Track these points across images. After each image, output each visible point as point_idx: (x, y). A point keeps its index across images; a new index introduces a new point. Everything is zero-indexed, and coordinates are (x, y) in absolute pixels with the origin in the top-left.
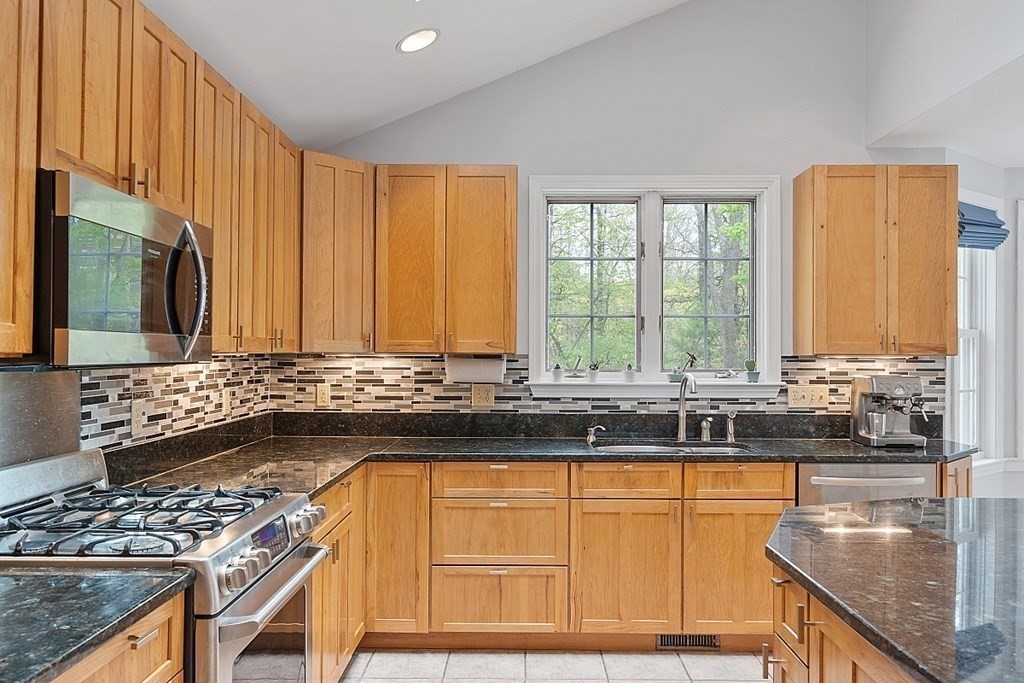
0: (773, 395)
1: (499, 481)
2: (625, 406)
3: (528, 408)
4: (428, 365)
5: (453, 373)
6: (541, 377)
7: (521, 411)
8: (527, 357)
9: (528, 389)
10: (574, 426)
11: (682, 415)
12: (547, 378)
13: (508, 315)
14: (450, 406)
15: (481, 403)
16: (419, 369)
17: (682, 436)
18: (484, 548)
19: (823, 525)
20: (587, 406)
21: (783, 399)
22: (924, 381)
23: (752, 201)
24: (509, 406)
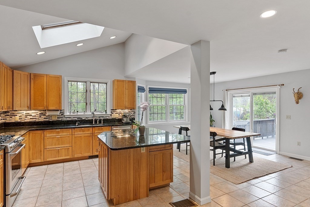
0: (109, 116)
1: (58, 133)
2: (83, 118)
3: (65, 119)
4: (42, 112)
5: (48, 113)
6: (67, 113)
7: (63, 120)
8: (64, 110)
9: (64, 116)
10: (73, 122)
11: (94, 119)
12: (68, 114)
13: (60, 103)
14: (48, 120)
15: (54, 119)
16: (40, 113)
17: (94, 123)
18: (55, 145)
19: (117, 136)
20: (76, 119)
21: (111, 116)
22: (132, 113)
23: (106, 84)
24: (60, 119)
